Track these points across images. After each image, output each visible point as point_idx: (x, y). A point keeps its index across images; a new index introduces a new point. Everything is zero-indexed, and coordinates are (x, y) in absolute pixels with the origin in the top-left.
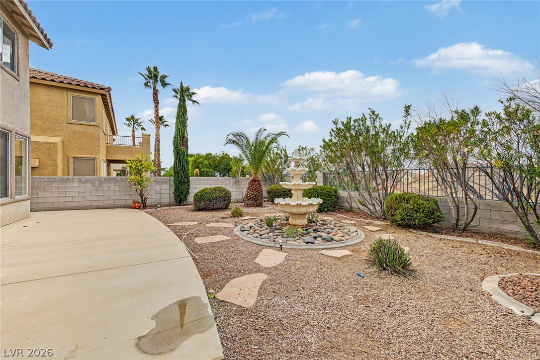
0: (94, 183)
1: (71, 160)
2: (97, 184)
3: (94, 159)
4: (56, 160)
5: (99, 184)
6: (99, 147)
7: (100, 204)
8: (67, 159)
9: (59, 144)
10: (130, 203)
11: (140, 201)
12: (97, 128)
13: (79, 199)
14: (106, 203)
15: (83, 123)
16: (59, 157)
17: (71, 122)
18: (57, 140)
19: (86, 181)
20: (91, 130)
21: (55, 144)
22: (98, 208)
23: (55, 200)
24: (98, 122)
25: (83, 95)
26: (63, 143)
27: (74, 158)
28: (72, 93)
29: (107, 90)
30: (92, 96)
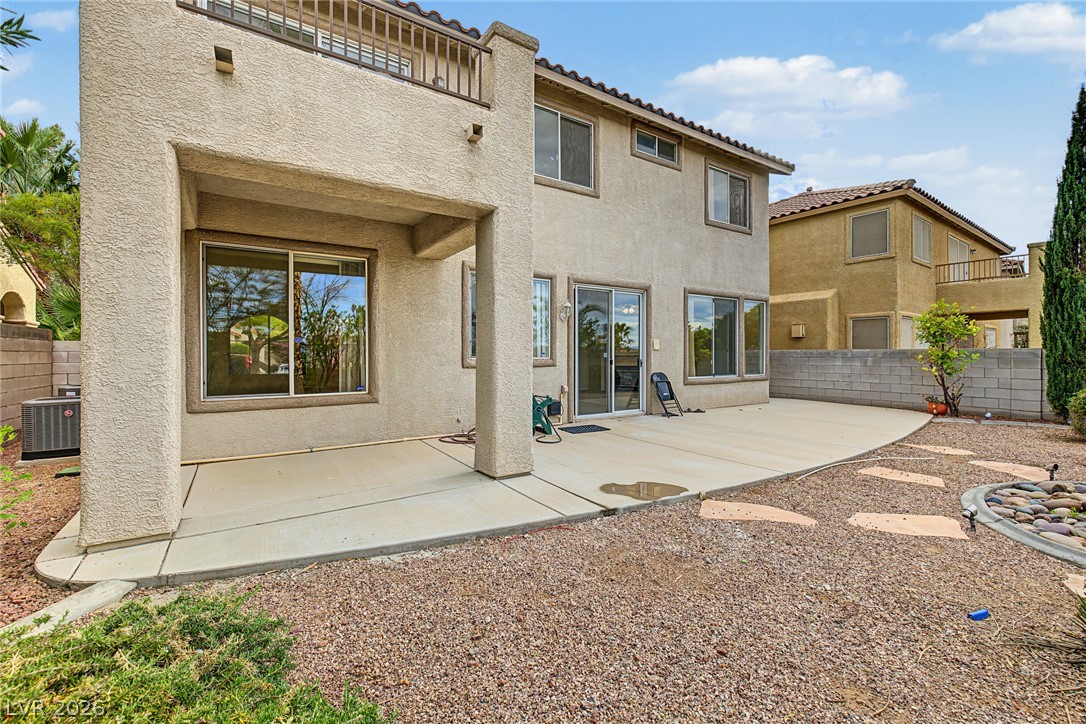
0: (866, 362)
1: (850, 323)
2: (869, 363)
3: (885, 319)
4: (825, 326)
5: (874, 362)
6: (896, 295)
7: (876, 397)
8: (843, 321)
9: (830, 302)
10: (920, 401)
11: (941, 399)
12: (891, 261)
13: (844, 386)
14: (886, 398)
15: (869, 258)
16: (829, 320)
17: (850, 261)
18: (828, 294)
19: (854, 357)
20: (880, 267)
21: (824, 301)
22: (871, 404)
23: (812, 384)
24: (893, 251)
25: (873, 209)
26: (839, 297)
27: (856, 321)
28: (851, 214)
29: (906, 187)
30: (883, 207)
